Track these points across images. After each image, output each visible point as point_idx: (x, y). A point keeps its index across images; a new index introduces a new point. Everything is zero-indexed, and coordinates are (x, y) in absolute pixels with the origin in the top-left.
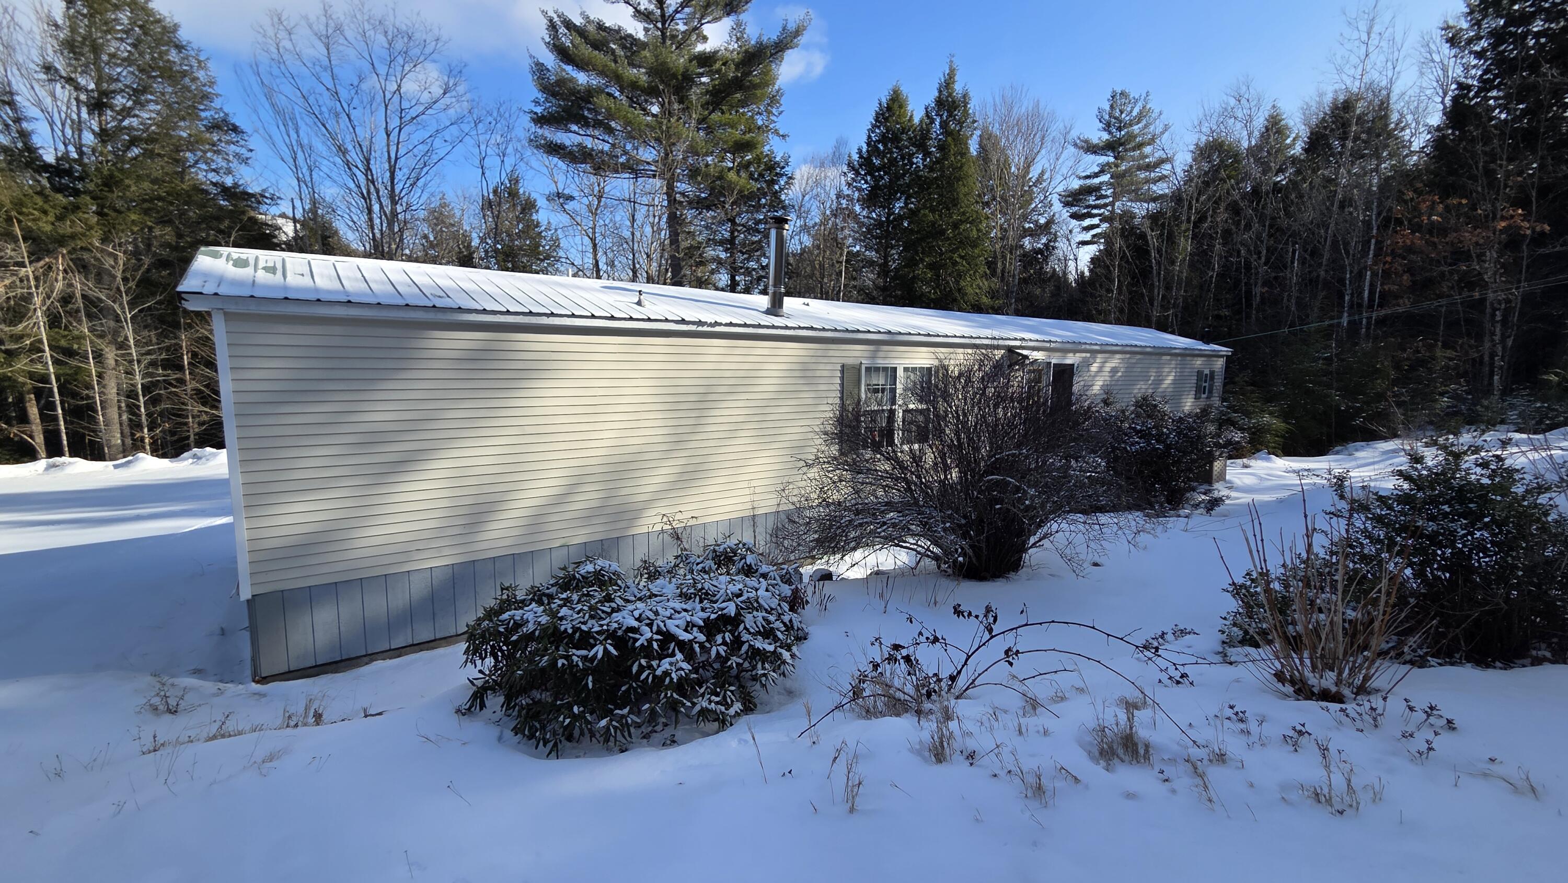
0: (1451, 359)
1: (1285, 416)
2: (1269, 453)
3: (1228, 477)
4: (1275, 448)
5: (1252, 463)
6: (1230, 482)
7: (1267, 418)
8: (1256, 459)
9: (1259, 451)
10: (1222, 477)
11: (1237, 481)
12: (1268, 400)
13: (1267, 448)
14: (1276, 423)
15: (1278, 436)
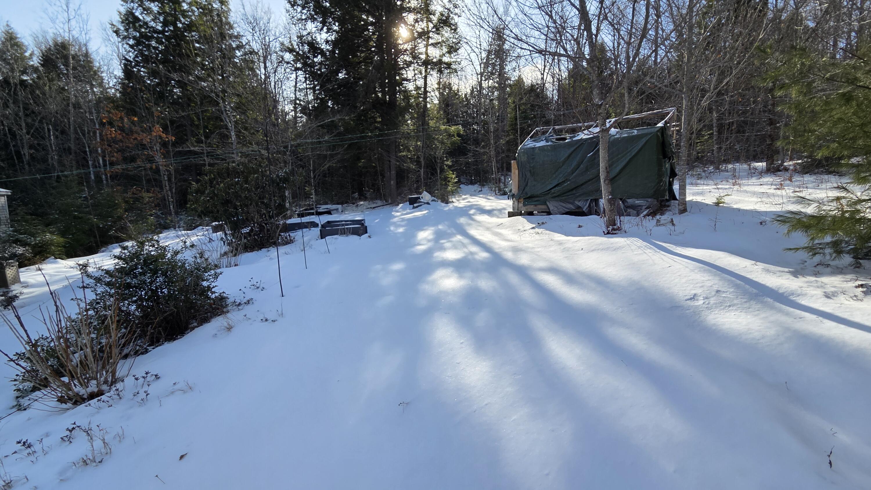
0: (151, 198)
1: (63, 234)
2: (56, 258)
3: (22, 280)
4: (60, 254)
5: (43, 266)
6: (24, 283)
7: (48, 236)
8: (46, 263)
9: (47, 258)
10: (17, 280)
11: (31, 281)
12: (47, 225)
13: (53, 255)
14: (56, 238)
15: (60, 247)
